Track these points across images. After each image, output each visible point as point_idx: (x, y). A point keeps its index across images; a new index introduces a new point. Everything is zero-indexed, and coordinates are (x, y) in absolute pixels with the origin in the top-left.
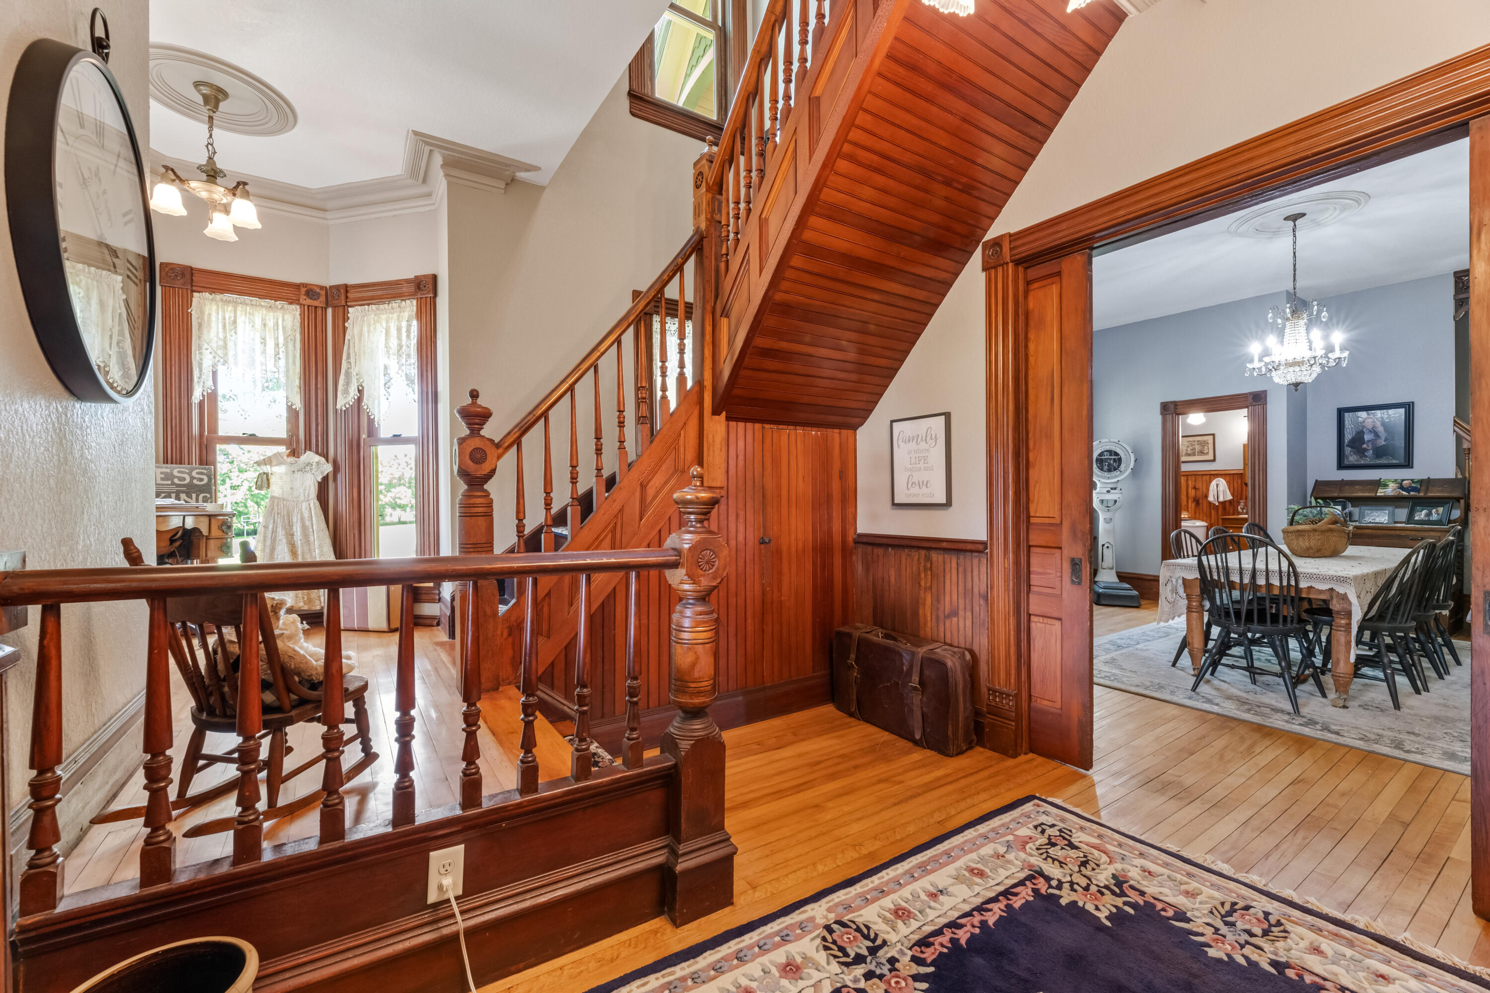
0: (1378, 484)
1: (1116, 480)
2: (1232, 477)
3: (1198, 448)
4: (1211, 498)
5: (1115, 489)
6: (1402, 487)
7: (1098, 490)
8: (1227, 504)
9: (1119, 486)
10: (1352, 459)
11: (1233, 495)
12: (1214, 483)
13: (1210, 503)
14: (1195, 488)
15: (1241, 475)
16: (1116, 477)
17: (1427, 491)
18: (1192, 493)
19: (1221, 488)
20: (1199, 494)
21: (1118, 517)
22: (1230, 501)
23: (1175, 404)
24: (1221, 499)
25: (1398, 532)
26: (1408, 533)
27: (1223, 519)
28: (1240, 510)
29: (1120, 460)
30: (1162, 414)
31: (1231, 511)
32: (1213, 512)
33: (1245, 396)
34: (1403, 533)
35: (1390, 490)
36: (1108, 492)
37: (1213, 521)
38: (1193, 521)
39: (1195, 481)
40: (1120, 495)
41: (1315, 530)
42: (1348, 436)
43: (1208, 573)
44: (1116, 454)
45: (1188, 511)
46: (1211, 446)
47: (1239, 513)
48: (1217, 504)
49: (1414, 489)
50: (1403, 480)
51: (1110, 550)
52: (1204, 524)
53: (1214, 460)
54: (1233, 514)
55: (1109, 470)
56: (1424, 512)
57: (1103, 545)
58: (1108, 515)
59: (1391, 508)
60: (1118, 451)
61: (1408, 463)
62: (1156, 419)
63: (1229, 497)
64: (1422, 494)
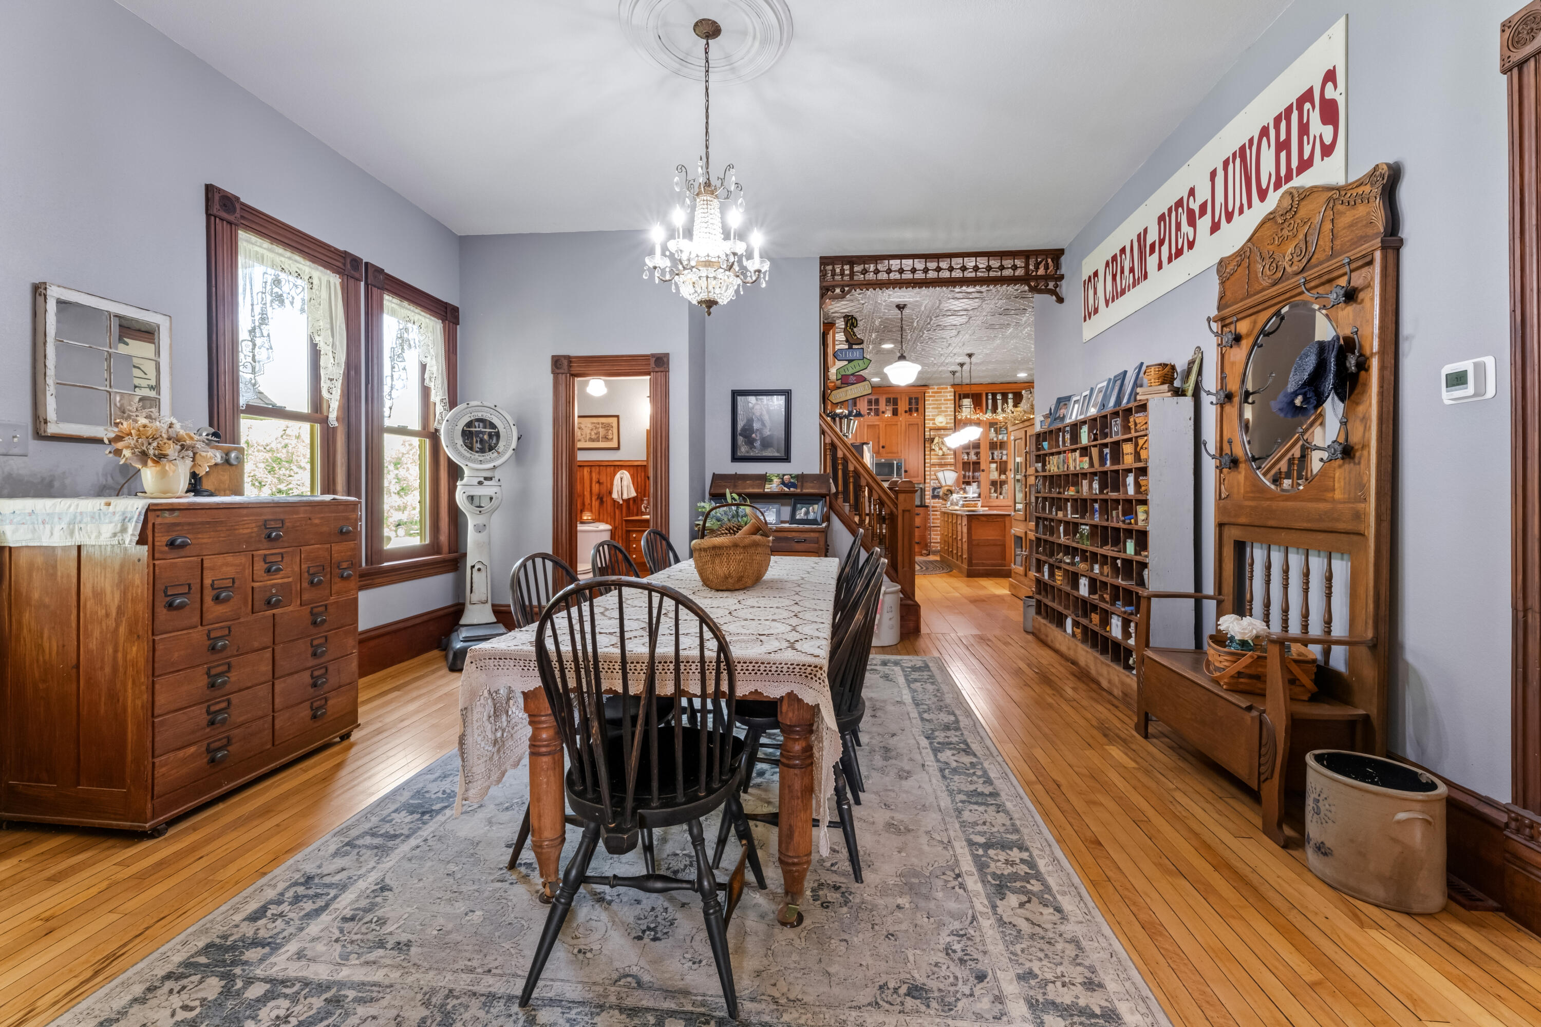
0: (764, 479)
1: (491, 465)
2: (638, 470)
3: (602, 432)
4: (615, 495)
5: (490, 479)
6: (783, 483)
7: (465, 479)
8: (631, 502)
9: (497, 474)
10: (743, 450)
11: (637, 491)
12: (618, 476)
13: (614, 501)
14: (599, 482)
15: (644, 468)
16: (492, 460)
17: (802, 487)
18: (596, 488)
19: (625, 483)
20: (604, 490)
21: (497, 522)
22: (634, 499)
23: (569, 359)
24: (625, 497)
25: (785, 534)
26: (794, 534)
27: (626, 521)
28: (643, 509)
29: (498, 435)
30: (553, 372)
31: (635, 511)
32: (617, 512)
33: (645, 358)
34: (790, 535)
35: (773, 487)
36: (480, 483)
37: (617, 524)
38: (597, 524)
39: (599, 473)
40: (496, 489)
41: (735, 545)
42: (740, 425)
43: (557, 673)
44: (493, 426)
45: (591, 511)
46: (615, 431)
47: (643, 514)
48: (621, 502)
49: (793, 485)
50: (784, 475)
51: (483, 574)
52: (609, 527)
53: (618, 448)
54: (637, 515)
55: (482, 451)
56: (804, 510)
57: (473, 567)
58: (481, 520)
59: (777, 506)
60: (495, 421)
61: (786, 458)
62: (546, 379)
63: (633, 494)
64: (799, 491)
